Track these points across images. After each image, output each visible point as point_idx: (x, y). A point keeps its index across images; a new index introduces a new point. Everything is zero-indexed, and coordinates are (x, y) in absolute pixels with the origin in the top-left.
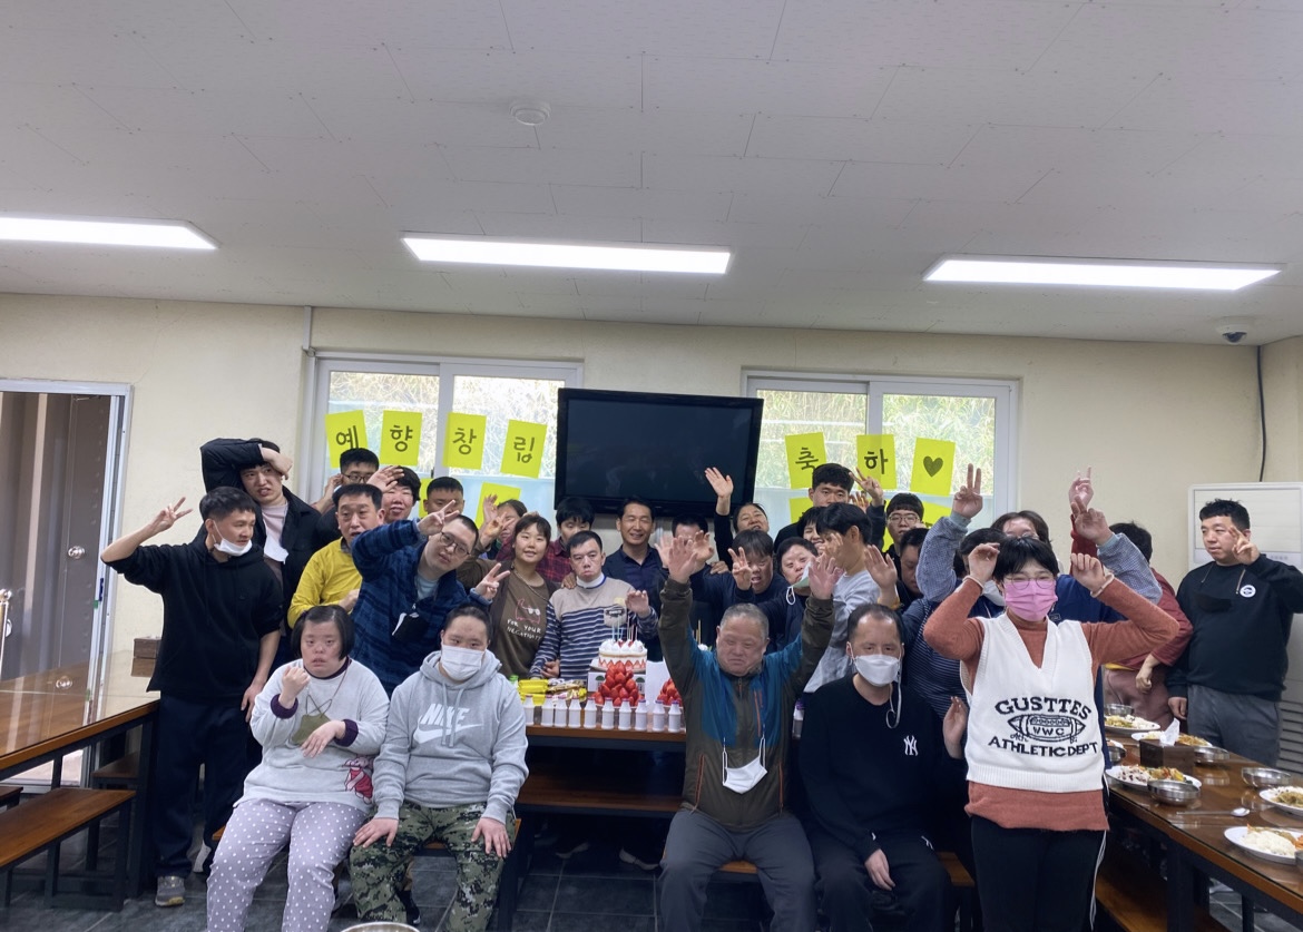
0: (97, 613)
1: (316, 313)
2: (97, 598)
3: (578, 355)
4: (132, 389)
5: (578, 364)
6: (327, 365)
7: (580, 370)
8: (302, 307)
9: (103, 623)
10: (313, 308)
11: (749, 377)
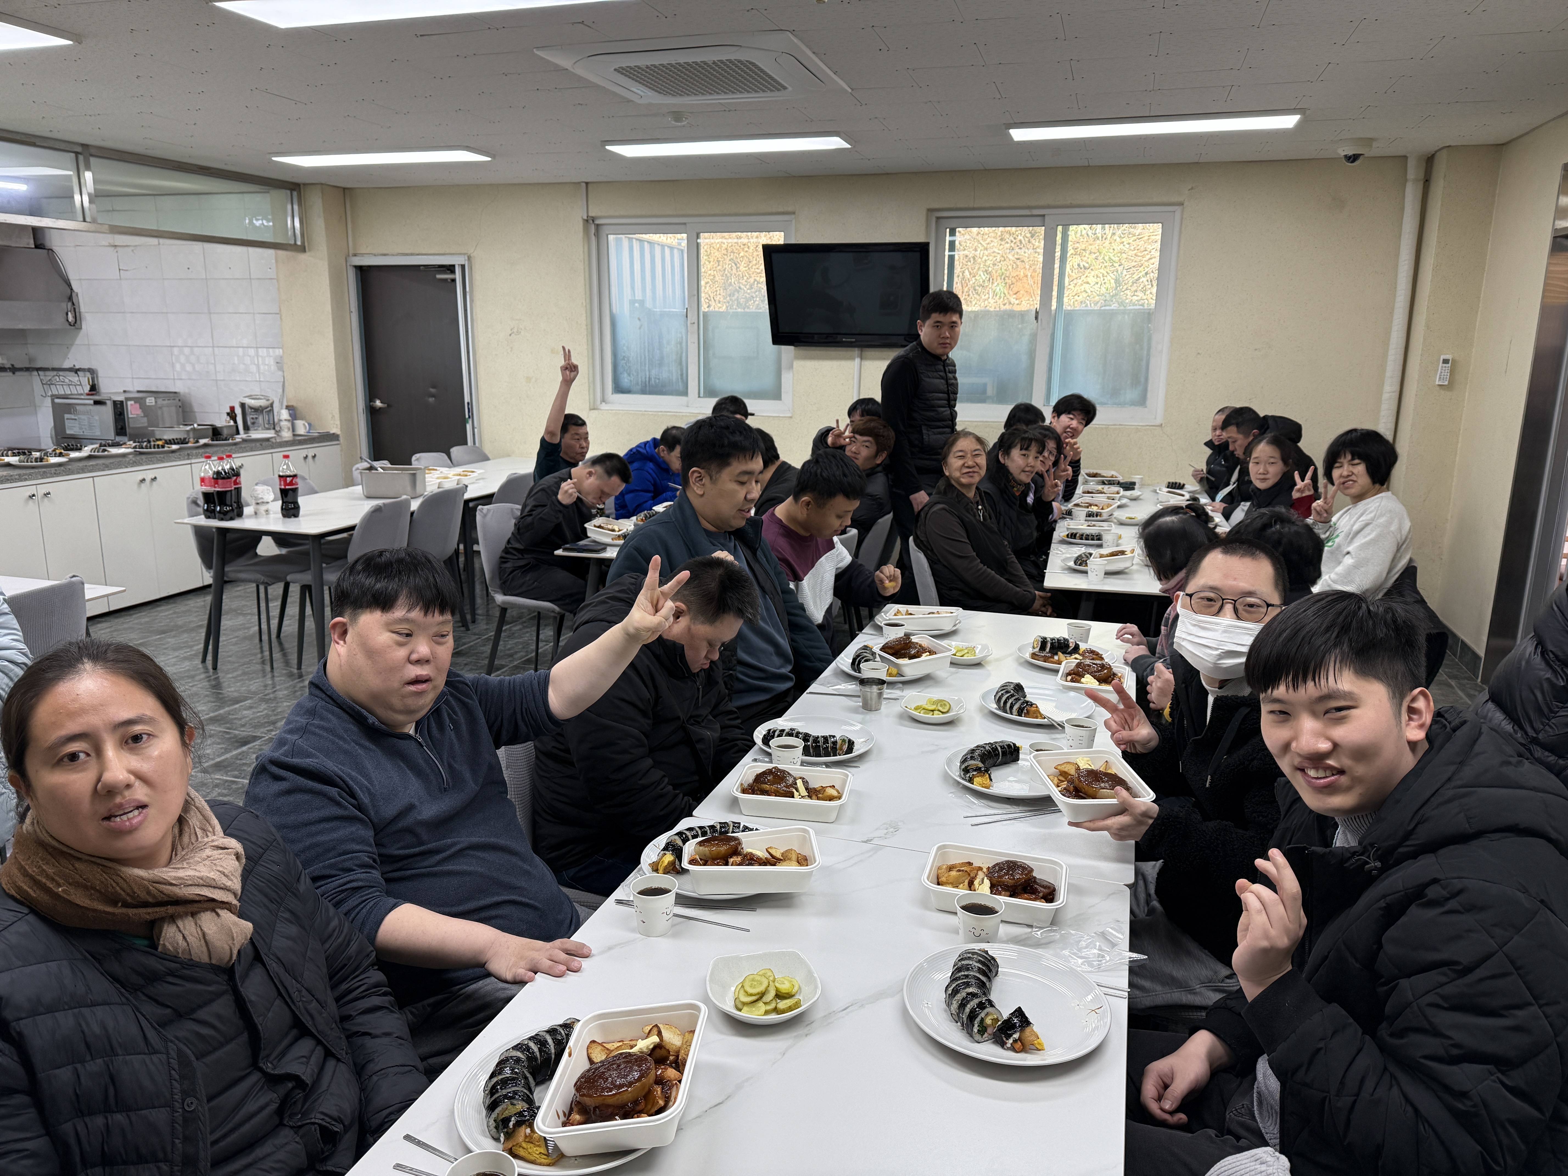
0: (469, 427)
1: (590, 186)
2: (467, 416)
3: (790, 209)
4: (469, 258)
5: (793, 216)
6: (604, 230)
7: (794, 221)
8: (579, 183)
9: (474, 434)
10: (587, 183)
11: (938, 218)
